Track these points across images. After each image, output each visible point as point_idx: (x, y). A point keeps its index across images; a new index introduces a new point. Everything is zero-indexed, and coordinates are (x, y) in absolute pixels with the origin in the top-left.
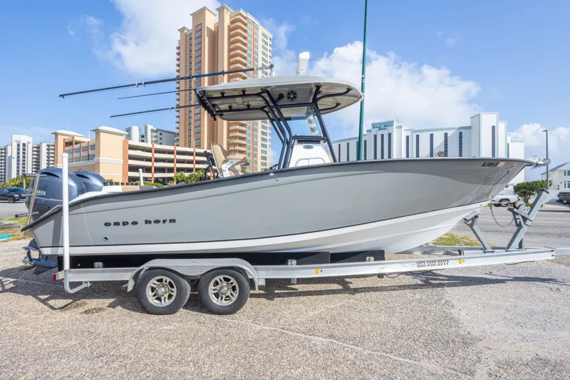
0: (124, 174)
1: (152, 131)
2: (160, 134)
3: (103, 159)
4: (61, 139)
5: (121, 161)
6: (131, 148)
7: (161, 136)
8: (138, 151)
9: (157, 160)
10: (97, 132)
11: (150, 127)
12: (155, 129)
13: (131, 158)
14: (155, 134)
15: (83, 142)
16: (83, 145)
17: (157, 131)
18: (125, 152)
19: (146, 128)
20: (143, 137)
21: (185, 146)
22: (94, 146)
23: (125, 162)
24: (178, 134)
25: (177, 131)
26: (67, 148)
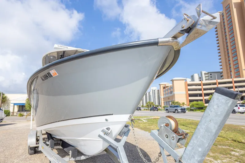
0: (187, 98)
1: (205, 74)
2: (211, 75)
3: (176, 92)
4: (162, 86)
5: (185, 92)
6: (189, 85)
7: (211, 76)
8: (193, 86)
9: (205, 89)
10: (173, 81)
11: (203, 72)
12: (207, 72)
13: (189, 90)
14: (207, 75)
15: (169, 86)
16: (169, 87)
17: (208, 73)
18: (186, 88)
19: (201, 73)
20: (200, 78)
21: (228, 78)
22: (172, 87)
23: (187, 93)
24: (222, 72)
25: (221, 70)
26: (164, 90)
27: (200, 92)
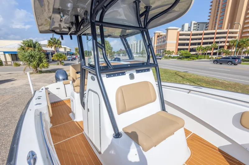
0: (176, 47)
1: (194, 24)
2: (199, 25)
3: (168, 41)
4: (156, 34)
5: (175, 42)
6: (181, 35)
8: (183, 36)
9: (192, 39)
10: (167, 30)
11: (193, 22)
12: (196, 23)
13: (180, 40)
14: (195, 25)
15: (163, 35)
16: (163, 36)
17: (198, 23)
18: (177, 37)
19: (191, 23)
20: (189, 28)
22: (166, 37)
23: (177, 42)
24: (209, 23)
25: (208, 21)
26: (158, 38)
27: (188, 42)
